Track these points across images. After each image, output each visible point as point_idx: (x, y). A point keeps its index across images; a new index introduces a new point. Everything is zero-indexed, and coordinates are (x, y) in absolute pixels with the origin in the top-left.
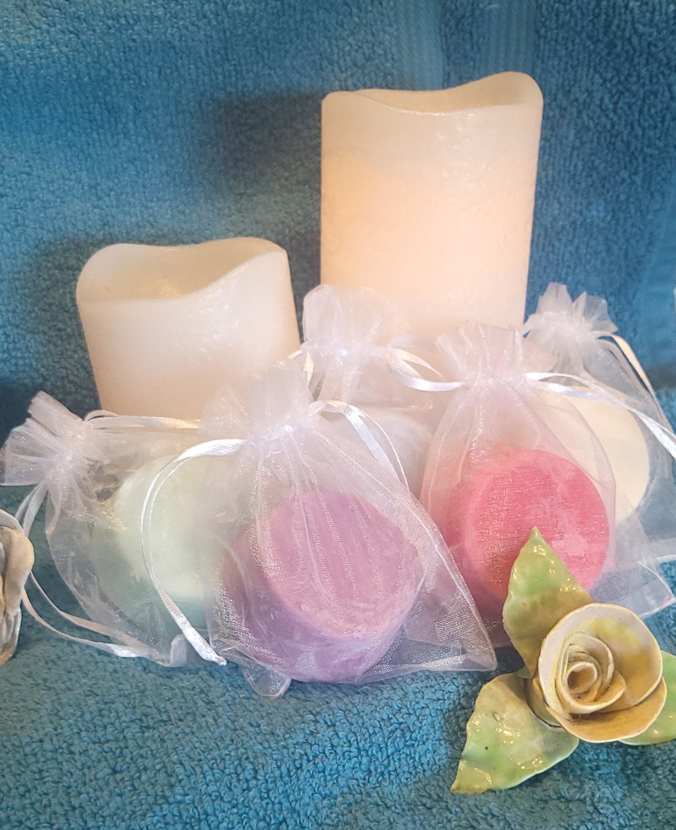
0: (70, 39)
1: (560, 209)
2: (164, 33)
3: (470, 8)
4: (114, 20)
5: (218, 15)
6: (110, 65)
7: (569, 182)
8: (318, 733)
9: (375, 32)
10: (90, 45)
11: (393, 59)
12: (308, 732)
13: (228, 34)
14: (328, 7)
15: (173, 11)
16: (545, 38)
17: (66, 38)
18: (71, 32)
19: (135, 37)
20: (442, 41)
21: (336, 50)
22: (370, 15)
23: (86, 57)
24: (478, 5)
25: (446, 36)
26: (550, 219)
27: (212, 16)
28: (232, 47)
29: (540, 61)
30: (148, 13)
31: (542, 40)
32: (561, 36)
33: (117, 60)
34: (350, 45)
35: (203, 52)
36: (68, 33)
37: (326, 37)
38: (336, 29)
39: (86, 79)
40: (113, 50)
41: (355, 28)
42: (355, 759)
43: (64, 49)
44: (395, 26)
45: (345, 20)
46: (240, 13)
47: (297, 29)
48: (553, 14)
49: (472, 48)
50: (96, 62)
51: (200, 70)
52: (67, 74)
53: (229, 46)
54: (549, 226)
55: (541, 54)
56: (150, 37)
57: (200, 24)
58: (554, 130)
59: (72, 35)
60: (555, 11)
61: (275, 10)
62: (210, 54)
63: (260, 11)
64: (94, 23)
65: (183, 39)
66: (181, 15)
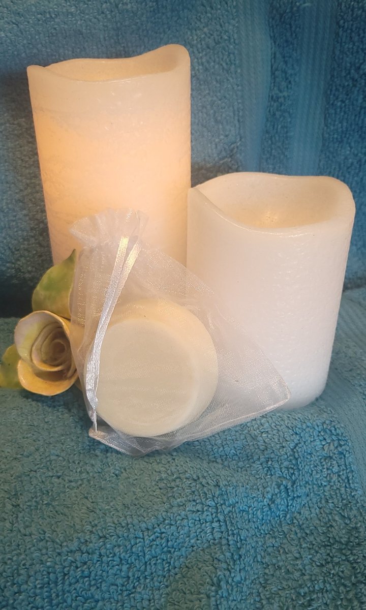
0: (13, 28)
1: (350, 151)
2: (76, 24)
3: (290, 6)
4: (41, 14)
5: (112, 11)
6: (40, 46)
7: (358, 132)
8: (91, 542)
9: (222, 23)
10: (26, 32)
11: (235, 43)
12: (82, 541)
13: (119, 24)
14: (191, 7)
15: (82, 8)
16: (343, 27)
17: (10, 27)
18: (14, 23)
19: (56, 26)
20: (270, 30)
21: (195, 37)
22: (219, 11)
23: (23, 40)
24: (295, 3)
25: (273, 26)
26: (343, 157)
27: (108, 12)
28: (122, 34)
29: (339, 44)
30: (64, 10)
31: (341, 29)
32: (355, 26)
33: (44, 42)
34: (205, 33)
35: (102, 37)
36: (11, 23)
37: (188, 29)
38: (196, 23)
39: (23, 55)
40: (41, 35)
41: (208, 21)
42: (117, 567)
43: (9, 34)
44: (237, 20)
45: (202, 16)
46: (127, 11)
47: (168, 23)
48: (350, 10)
49: (292, 35)
50: (29, 43)
51: (100, 50)
52: (11, 52)
53: (120, 33)
54: (342, 162)
55: (339, 39)
56: (66, 26)
57: (100, 17)
58: (348, 95)
59: (14, 25)
60: (351, 7)
61: (152, 9)
62: (107, 38)
63: (142, 9)
64: (28, 17)
65: (88, 28)
66: (87, 12)
